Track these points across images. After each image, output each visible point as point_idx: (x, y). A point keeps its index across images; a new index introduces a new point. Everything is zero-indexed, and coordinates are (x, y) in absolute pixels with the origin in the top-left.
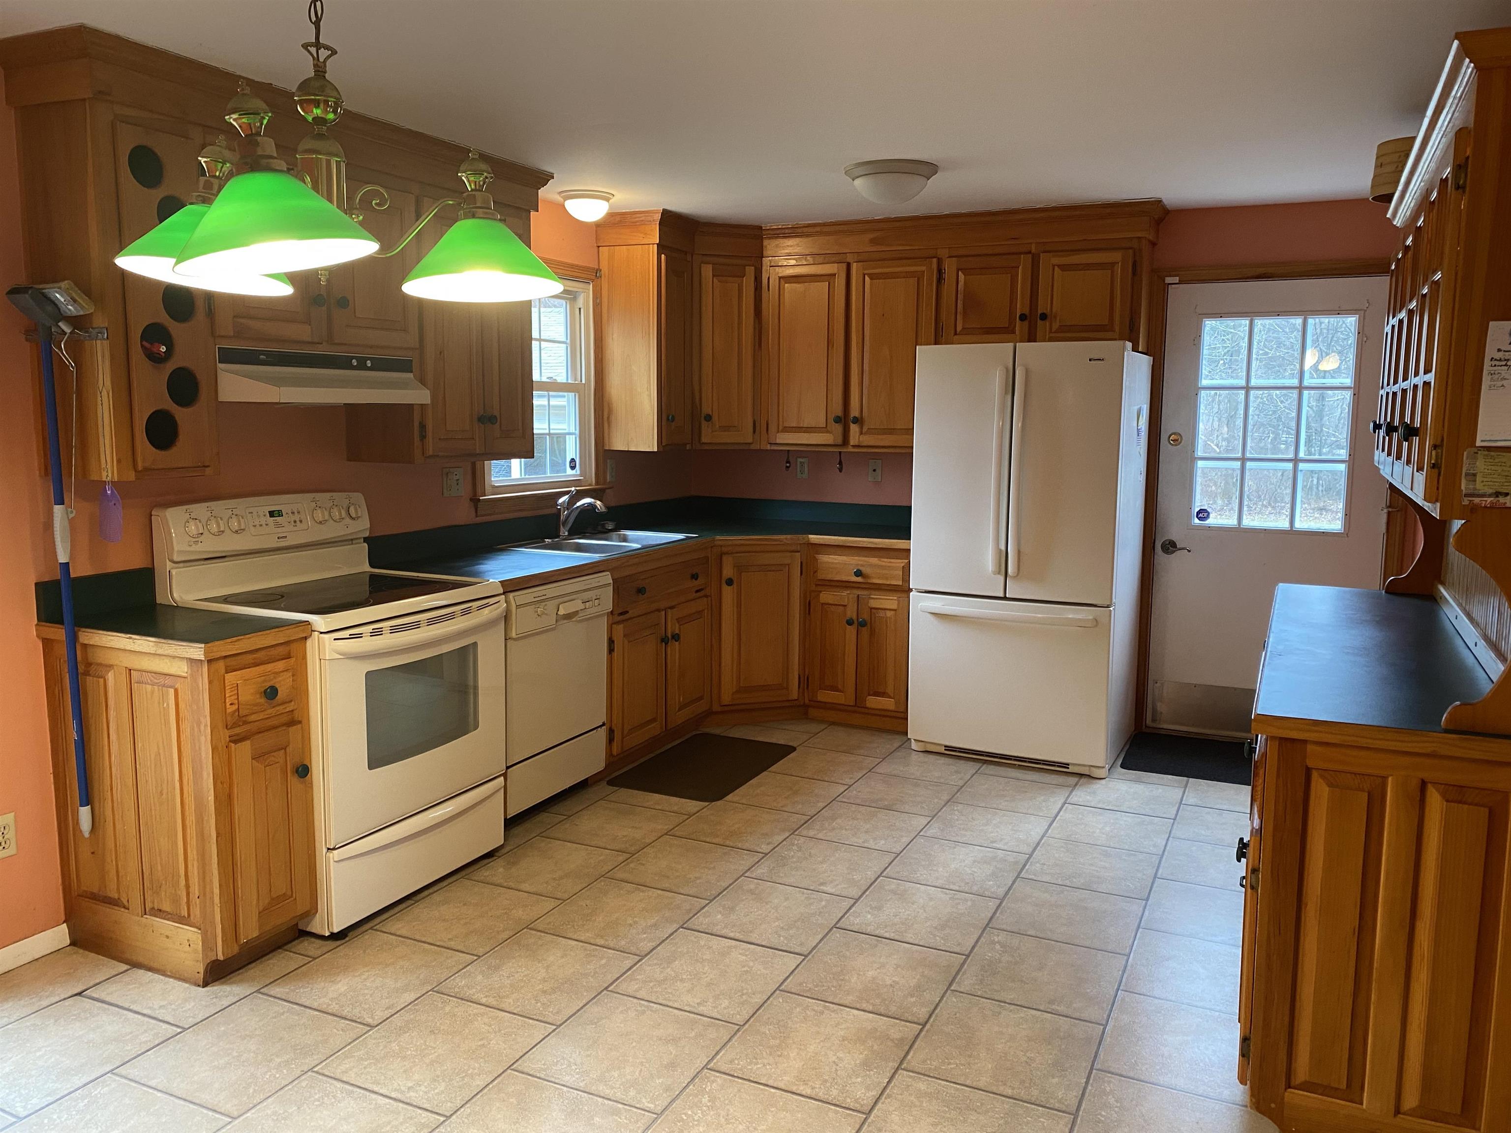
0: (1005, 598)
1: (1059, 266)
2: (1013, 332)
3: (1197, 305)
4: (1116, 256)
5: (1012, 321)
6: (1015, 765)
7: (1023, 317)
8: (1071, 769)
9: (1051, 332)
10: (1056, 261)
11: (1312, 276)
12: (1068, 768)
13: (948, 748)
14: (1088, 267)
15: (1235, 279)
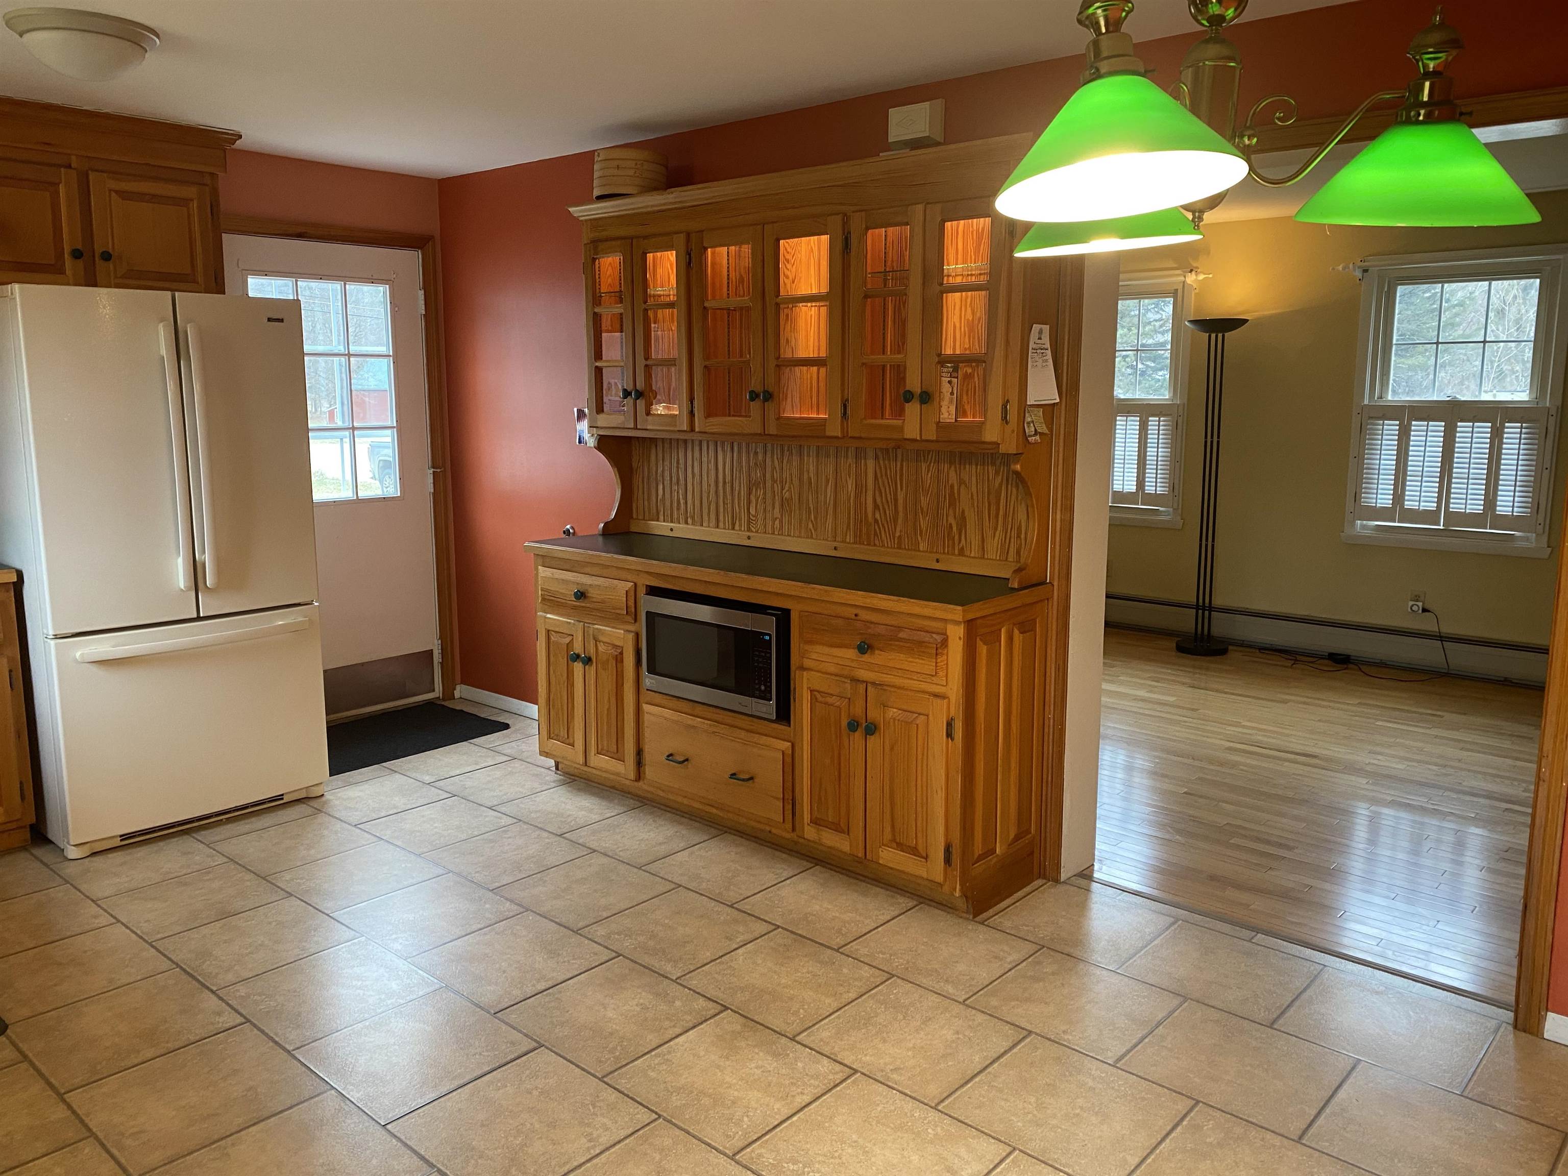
0: (199, 618)
1: (116, 192)
2: (62, 272)
3: (238, 260)
4: (190, 192)
5: (60, 255)
6: (222, 820)
7: (77, 254)
8: (286, 799)
9: (116, 277)
10: (112, 184)
11: (373, 244)
12: (282, 799)
13: (124, 837)
14: (154, 198)
15: (272, 234)
